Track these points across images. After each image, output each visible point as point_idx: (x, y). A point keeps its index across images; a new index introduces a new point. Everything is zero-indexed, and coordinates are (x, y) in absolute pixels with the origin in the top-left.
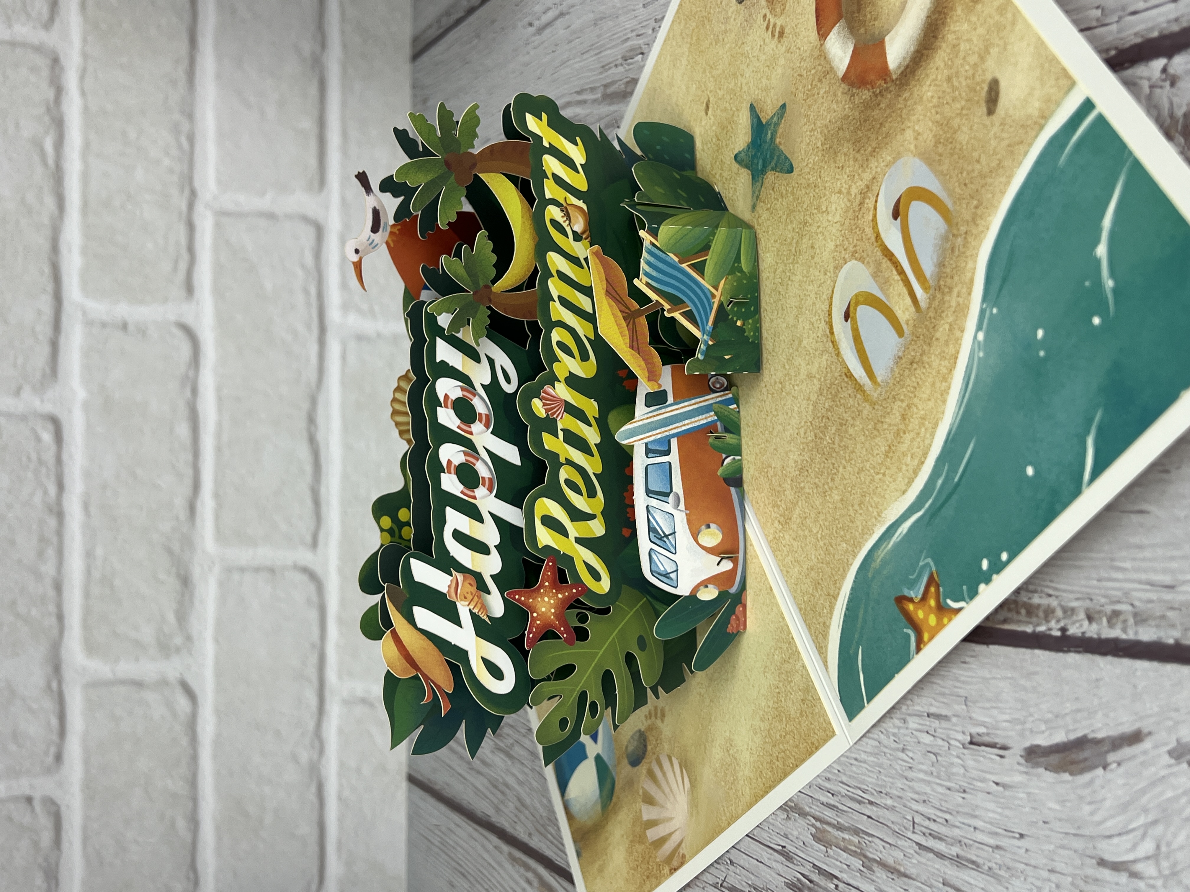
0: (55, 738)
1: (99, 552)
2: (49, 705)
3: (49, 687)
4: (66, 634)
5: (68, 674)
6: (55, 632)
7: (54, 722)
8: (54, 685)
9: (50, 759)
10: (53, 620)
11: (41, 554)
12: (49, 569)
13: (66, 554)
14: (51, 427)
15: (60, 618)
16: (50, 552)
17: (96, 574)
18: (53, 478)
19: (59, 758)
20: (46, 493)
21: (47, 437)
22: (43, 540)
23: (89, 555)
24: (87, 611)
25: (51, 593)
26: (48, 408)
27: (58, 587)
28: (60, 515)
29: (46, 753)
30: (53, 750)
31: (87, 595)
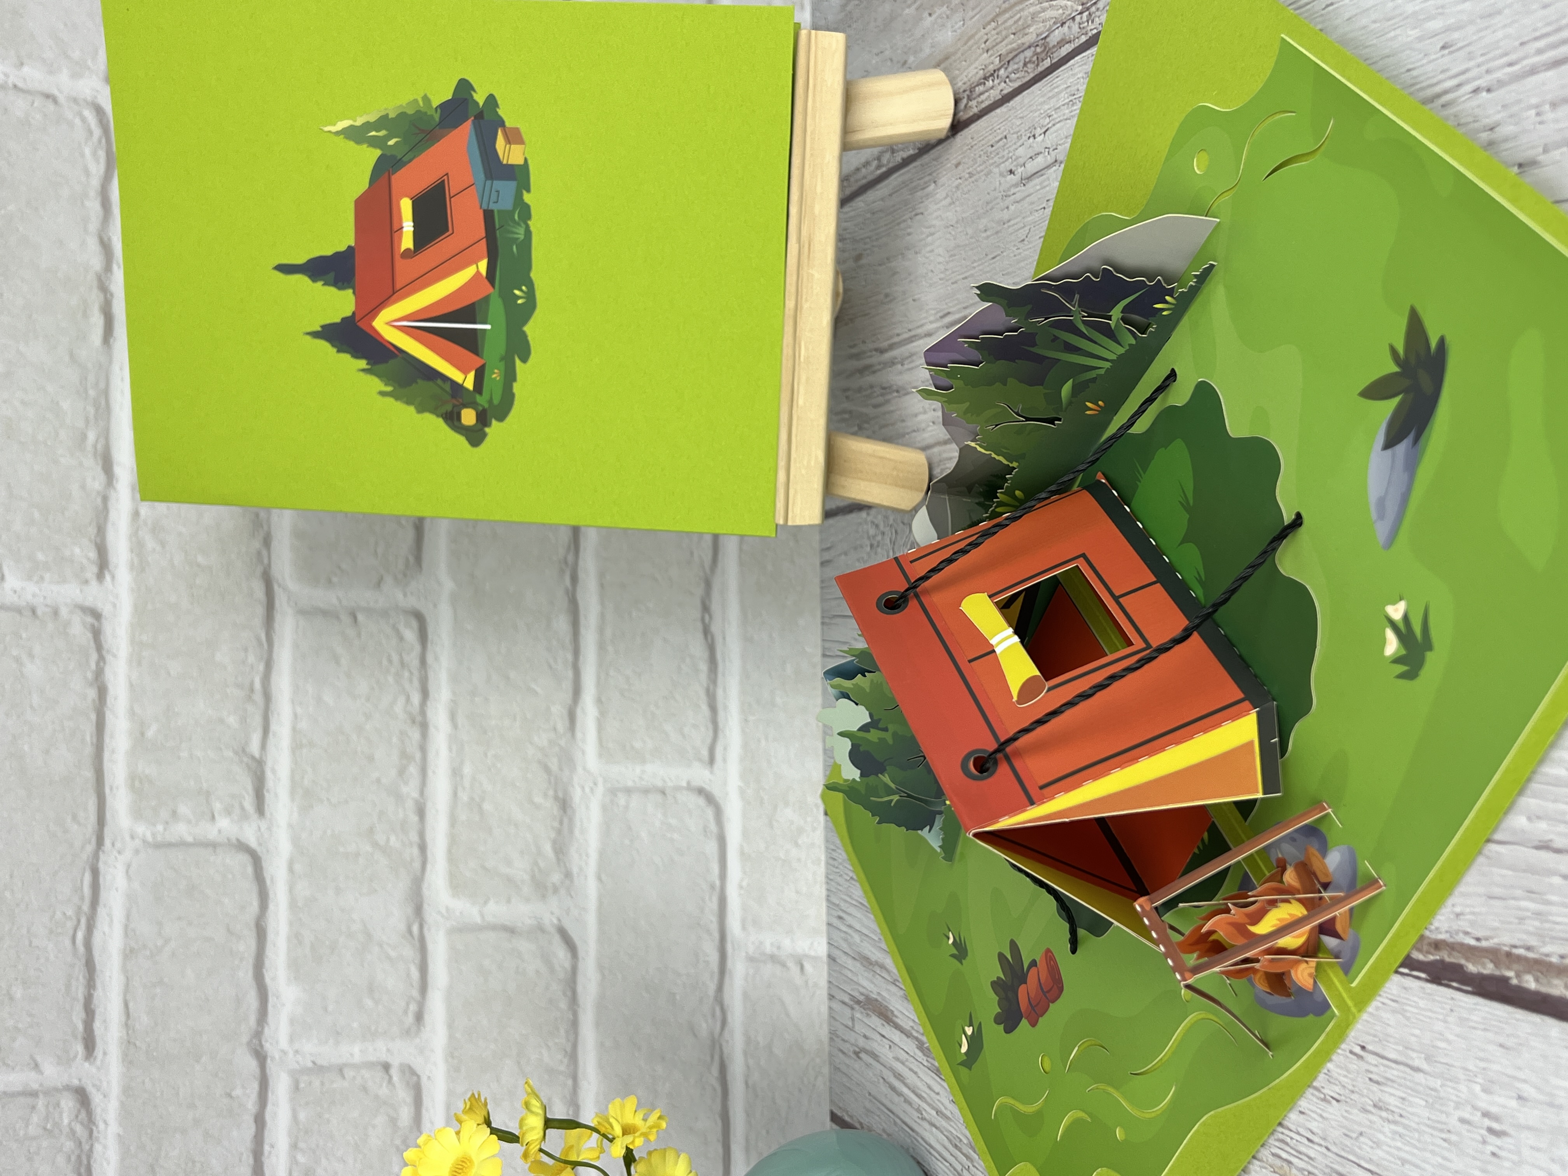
0: (415, 993)
1: (467, 770)
2: (409, 952)
3: (410, 932)
4: (429, 867)
5: (431, 915)
6: (417, 865)
7: (415, 974)
8: (415, 929)
9: (410, 1019)
10: (416, 851)
11: (402, 772)
12: (411, 790)
13: (430, 773)
14: (415, 624)
15: (423, 848)
16: (413, 770)
17: (464, 797)
18: (416, 683)
19: (419, 1017)
20: (408, 699)
21: (410, 635)
22: (404, 755)
23: (456, 773)
24: (453, 840)
25: (414, 818)
26: (412, 602)
27: (421, 812)
28: (424, 727)
29: (406, 1012)
30: (413, 1007)
31: (453, 821)
